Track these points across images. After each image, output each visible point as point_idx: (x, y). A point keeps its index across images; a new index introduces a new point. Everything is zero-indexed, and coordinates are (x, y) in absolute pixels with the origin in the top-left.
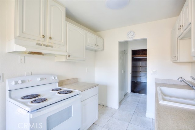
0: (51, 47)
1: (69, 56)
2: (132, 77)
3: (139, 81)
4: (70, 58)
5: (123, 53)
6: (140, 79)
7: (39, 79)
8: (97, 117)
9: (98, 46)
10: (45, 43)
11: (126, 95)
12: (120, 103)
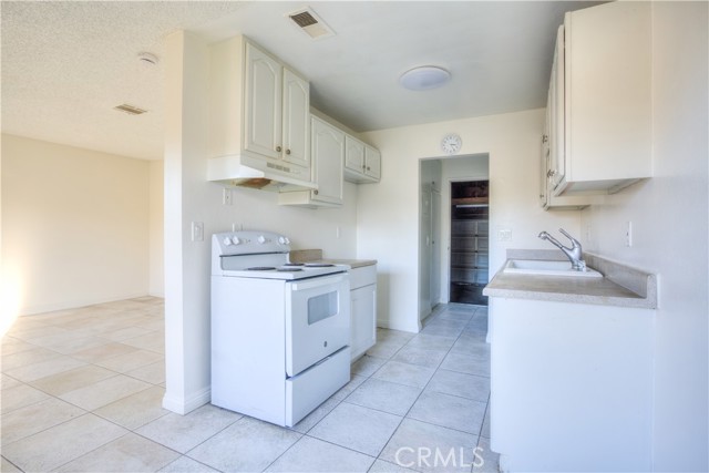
0: (287, 170)
1: (316, 192)
2: (452, 271)
3: (472, 281)
4: (318, 197)
5: (429, 190)
6: (476, 276)
7: (262, 239)
8: (374, 337)
9: (369, 169)
10: (279, 163)
11: (435, 307)
12: (424, 321)
